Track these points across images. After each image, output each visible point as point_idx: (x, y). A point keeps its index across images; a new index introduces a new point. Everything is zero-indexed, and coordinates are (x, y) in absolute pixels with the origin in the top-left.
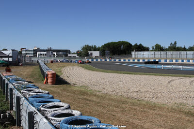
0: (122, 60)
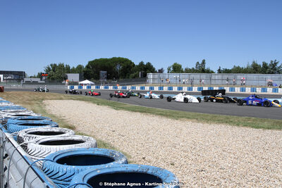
0: (129, 88)
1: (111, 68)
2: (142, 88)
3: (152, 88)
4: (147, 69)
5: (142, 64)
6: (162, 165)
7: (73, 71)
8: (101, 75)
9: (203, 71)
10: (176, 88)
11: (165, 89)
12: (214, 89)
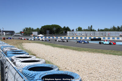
1: (51, 29)
2: (65, 38)
3: (69, 38)
4: (67, 29)
5: (64, 27)
6: (74, 71)
7: (35, 31)
8: (47, 32)
9: (91, 30)
10: (80, 38)
11: (75, 38)
12: (96, 38)
